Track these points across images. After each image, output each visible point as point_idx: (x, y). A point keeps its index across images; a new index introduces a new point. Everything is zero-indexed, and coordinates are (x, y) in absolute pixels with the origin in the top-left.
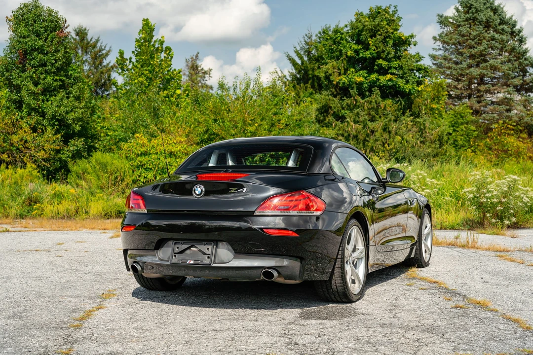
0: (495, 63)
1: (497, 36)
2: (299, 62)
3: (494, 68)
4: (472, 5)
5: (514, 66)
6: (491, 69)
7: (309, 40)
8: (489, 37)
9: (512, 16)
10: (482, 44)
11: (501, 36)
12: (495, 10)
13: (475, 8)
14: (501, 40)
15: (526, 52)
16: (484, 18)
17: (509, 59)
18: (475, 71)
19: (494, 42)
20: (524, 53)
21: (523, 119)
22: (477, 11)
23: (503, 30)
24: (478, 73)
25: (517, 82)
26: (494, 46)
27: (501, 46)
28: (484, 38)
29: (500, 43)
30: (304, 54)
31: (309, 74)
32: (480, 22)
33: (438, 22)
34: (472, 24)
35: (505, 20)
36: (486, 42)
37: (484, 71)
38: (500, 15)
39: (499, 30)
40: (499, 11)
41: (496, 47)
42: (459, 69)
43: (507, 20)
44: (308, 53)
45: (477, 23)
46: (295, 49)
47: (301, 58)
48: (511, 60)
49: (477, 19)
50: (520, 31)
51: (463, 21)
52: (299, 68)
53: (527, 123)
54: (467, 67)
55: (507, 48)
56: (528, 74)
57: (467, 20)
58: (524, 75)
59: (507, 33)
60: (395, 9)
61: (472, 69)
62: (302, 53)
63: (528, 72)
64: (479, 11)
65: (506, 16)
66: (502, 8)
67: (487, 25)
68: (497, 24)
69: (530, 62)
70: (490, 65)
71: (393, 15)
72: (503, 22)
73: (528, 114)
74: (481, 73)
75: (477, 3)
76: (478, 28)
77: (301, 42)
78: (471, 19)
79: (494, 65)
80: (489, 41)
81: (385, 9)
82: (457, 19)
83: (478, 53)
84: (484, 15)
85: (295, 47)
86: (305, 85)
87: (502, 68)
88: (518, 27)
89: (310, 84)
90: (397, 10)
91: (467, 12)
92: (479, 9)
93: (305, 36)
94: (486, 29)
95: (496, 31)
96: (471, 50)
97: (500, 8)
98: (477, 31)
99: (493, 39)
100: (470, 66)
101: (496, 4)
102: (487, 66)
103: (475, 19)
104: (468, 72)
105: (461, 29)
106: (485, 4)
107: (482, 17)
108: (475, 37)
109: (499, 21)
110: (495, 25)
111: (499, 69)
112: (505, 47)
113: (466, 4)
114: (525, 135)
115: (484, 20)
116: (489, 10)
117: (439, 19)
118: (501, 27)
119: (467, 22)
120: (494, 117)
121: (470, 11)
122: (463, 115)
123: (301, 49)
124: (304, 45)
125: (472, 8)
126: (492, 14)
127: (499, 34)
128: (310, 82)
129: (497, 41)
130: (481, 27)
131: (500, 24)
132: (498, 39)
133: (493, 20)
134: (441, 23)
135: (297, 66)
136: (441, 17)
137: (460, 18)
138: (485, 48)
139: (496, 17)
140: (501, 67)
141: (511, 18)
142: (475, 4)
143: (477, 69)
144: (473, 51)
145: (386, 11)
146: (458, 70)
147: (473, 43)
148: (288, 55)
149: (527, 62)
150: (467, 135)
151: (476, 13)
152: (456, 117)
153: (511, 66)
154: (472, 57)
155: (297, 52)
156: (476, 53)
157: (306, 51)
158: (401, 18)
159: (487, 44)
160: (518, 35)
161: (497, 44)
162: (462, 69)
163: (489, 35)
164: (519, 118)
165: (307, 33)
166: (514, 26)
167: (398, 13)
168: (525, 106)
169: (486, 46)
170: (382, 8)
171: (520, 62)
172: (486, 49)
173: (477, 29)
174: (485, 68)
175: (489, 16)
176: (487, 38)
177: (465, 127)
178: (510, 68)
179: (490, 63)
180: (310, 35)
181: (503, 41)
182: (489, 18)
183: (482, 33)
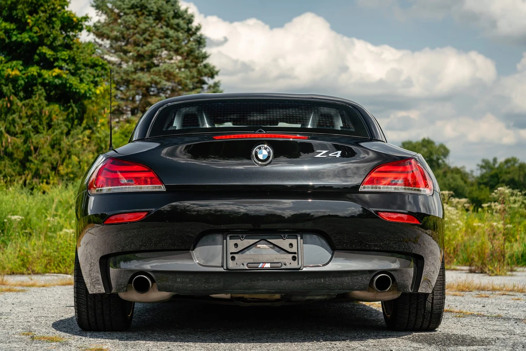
0: (170, 68)
1: (171, 32)
3: (169, 76)
5: (192, 74)
6: (165, 76)
8: (162, 33)
9: (187, 8)
10: (154, 42)
11: (176, 34)
14: (176, 38)
15: (205, 57)
16: (155, 7)
17: (186, 64)
18: (145, 78)
19: (168, 40)
20: (203, 58)
23: (178, 25)
24: (149, 79)
26: (169, 46)
27: (177, 46)
28: (155, 34)
29: (175, 43)
32: (150, 11)
33: (93, 6)
34: (139, 13)
35: (180, 12)
36: (158, 39)
37: (157, 77)
38: (173, 5)
39: (172, 25)
41: (171, 47)
42: (124, 73)
43: (182, 13)
45: (146, 13)
49: (146, 7)
50: (198, 29)
54: (133, 70)
55: (182, 50)
56: (205, 86)
59: (182, 29)
61: (140, 74)
63: (207, 84)
67: (159, 16)
68: (171, 16)
69: (210, 70)
70: (164, 70)
72: (177, 15)
74: (152, 79)
76: (148, 19)
78: (137, 7)
79: (168, 71)
80: (160, 38)
82: (120, 5)
83: (148, 53)
84: (155, 2)
87: (179, 75)
88: (195, 24)
94: (157, 21)
95: (168, 25)
96: (139, 48)
98: (146, 23)
99: (167, 36)
102: (160, 71)
103: (143, 7)
104: (135, 77)
105: (126, 19)
107: (152, 5)
108: (144, 31)
109: (172, 13)
110: (168, 18)
112: (181, 48)
115: (156, 10)
117: (95, 2)
118: (176, 21)
119: (132, 10)
126: (164, 2)
127: (173, 31)
129: (172, 39)
130: (151, 18)
131: (173, 18)
132: (173, 37)
133: (166, 11)
134: (97, 7)
137: (124, 4)
138: (157, 46)
139: (169, 7)
140: (178, 73)
141: (186, 11)
143: (147, 75)
144: (144, 50)
146: (122, 74)
147: (141, 38)
149: (206, 70)
153: (188, 73)
154: (139, 57)
156: (145, 52)
159: (160, 42)
160: (195, 34)
161: (172, 44)
162: (126, 73)
163: (161, 31)
166: (190, 21)
169: (158, 44)
171: (199, 70)
172: (158, 48)
173: (147, 21)
174: (158, 73)
175: (160, 5)
176: (158, 34)
178: (187, 76)
181: (178, 40)
182: (161, 7)
183: (152, 27)
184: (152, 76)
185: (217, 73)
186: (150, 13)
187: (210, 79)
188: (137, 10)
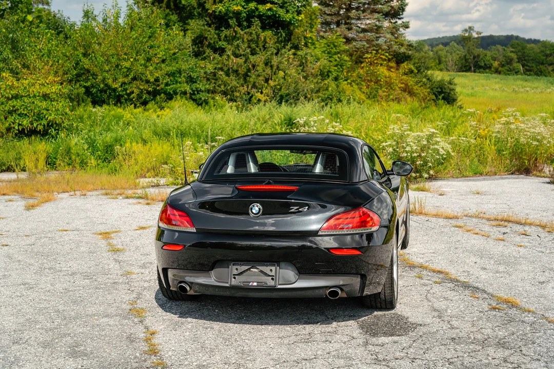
21: (392, 48)
25: (386, 8)
53: (395, 51)
73: (396, 42)
86: (159, 4)
89: (166, 4)
114: (393, 64)
120: (364, 45)
122: (336, 44)
150: (341, 66)
152: (329, 46)
164: (388, 47)
168: (392, 34)
177: (338, 57)
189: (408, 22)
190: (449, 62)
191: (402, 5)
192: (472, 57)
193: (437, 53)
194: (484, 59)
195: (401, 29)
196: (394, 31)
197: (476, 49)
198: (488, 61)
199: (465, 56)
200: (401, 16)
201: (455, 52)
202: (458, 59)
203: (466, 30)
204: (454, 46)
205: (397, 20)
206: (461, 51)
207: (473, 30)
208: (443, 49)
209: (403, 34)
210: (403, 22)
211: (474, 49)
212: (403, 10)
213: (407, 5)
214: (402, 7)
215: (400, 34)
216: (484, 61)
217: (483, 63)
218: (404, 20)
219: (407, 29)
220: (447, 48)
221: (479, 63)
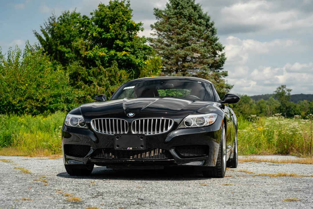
0: (195, 47)
1: (196, 27)
2: (45, 38)
3: (194, 50)
4: (179, 3)
5: (208, 49)
6: (192, 51)
7: (53, 22)
8: (191, 28)
9: (207, 13)
10: (187, 32)
11: (199, 27)
12: (195, 8)
13: (181, 5)
14: (199, 30)
16: (188, 13)
17: (205, 44)
18: (181, 52)
19: (194, 31)
20: (215, 40)
22: (183, 8)
23: (200, 22)
24: (184, 53)
25: (210, 61)
26: (195, 34)
27: (200, 34)
28: (188, 28)
29: (198, 32)
30: (49, 33)
31: (53, 49)
33: (154, 14)
34: (179, 17)
36: (189, 31)
37: (188, 52)
38: (198, 12)
39: (198, 22)
40: (198, 9)
41: (196, 35)
43: (203, 16)
44: (52, 31)
45: (182, 17)
46: (41, 28)
47: (46, 35)
48: (206, 45)
49: (183, 14)
50: (212, 24)
51: (173, 15)
52: (45, 43)
54: (175, 48)
55: (203, 36)
56: (217, 56)
57: (175, 14)
58: (215, 56)
59: (203, 25)
60: (128, 4)
61: (179, 50)
62: (47, 32)
63: (218, 54)
64: (184, 8)
65: (202, 13)
66: (200, 7)
67: (190, 18)
68: (197, 18)
69: (219, 47)
70: (192, 48)
71: (127, 8)
72: (200, 17)
73: (218, 85)
74: (185, 53)
75: (183, 2)
76: (184, 20)
77: (46, 23)
78: (178, 14)
79: (194, 48)
80: (190, 30)
81: (121, 3)
82: (169, 13)
83: (183, 39)
84: (188, 11)
85: (41, 27)
87: (201, 50)
88: (211, 22)
89: (54, 57)
90: (130, 4)
91: (175, 8)
92: (184, 6)
93: (49, 18)
94: (189, 21)
95: (195, 23)
96: (179, 36)
97: (198, 7)
98: (182, 22)
99: (194, 29)
100: (178, 48)
101: (196, 3)
102: (190, 48)
103: (181, 14)
104: (176, 52)
105: (172, 21)
106: (188, 3)
107: (186, 12)
108: (181, 27)
109: (198, 16)
110: (195, 19)
111: (198, 51)
112: (202, 35)
113: (174, 2)
115: (188, 15)
116: (191, 7)
117: (155, 12)
118: (199, 20)
119: (175, 16)
121: (178, 7)
123: (47, 28)
124: (49, 26)
125: (179, 5)
126: (193, 10)
127: (198, 26)
128: (53, 55)
129: (197, 30)
130: (185, 19)
131: (198, 19)
132: (197, 29)
133: (194, 15)
134: (156, 15)
135: (43, 42)
136: (157, 10)
137: (171, 12)
139: (196, 13)
140: (200, 49)
141: (206, 15)
142: (181, 3)
143: (183, 51)
144: (180, 37)
145: (121, 4)
146: (169, 51)
147: (180, 31)
148: (36, 32)
149: (216, 47)
151: (182, 9)
153: (206, 49)
154: (179, 41)
155: (43, 31)
156: (182, 38)
157: (50, 31)
158: (132, 10)
159: (190, 33)
160: (211, 27)
161: (197, 33)
162: (172, 50)
163: (191, 26)
165: (51, 16)
166: (208, 20)
167: (130, 7)
168: (215, 79)
169: (189, 34)
170: (118, 2)
171: (212, 47)
172: (189, 36)
173: (183, 21)
174: (188, 50)
175: (191, 12)
176: (189, 28)
177: (175, 93)
178: (205, 51)
179: (192, 46)
180: (54, 18)
181: (200, 30)
182: (191, 13)
183: (186, 24)
184: (185, 51)
185: (223, 48)
186: (185, 16)
187: (219, 52)
188: (178, 15)
189: (227, 72)
190: (268, 111)
191: (222, 59)
192: (285, 108)
193: (259, 105)
194: (294, 110)
195: (222, 76)
196: (216, 77)
197: (288, 102)
198: (297, 111)
199: (280, 107)
200: (222, 67)
201: (273, 105)
202: (274, 109)
203: (280, 88)
204: (273, 100)
205: (219, 70)
206: (277, 104)
207: (285, 88)
208: (264, 102)
209: (223, 80)
210: (223, 72)
211: (286, 102)
212: (223, 63)
213: (226, 59)
214: (222, 61)
215: (221, 80)
216: (294, 111)
217: (293, 112)
218: (224, 70)
219: (226, 77)
220: (267, 101)
221: (290, 112)
